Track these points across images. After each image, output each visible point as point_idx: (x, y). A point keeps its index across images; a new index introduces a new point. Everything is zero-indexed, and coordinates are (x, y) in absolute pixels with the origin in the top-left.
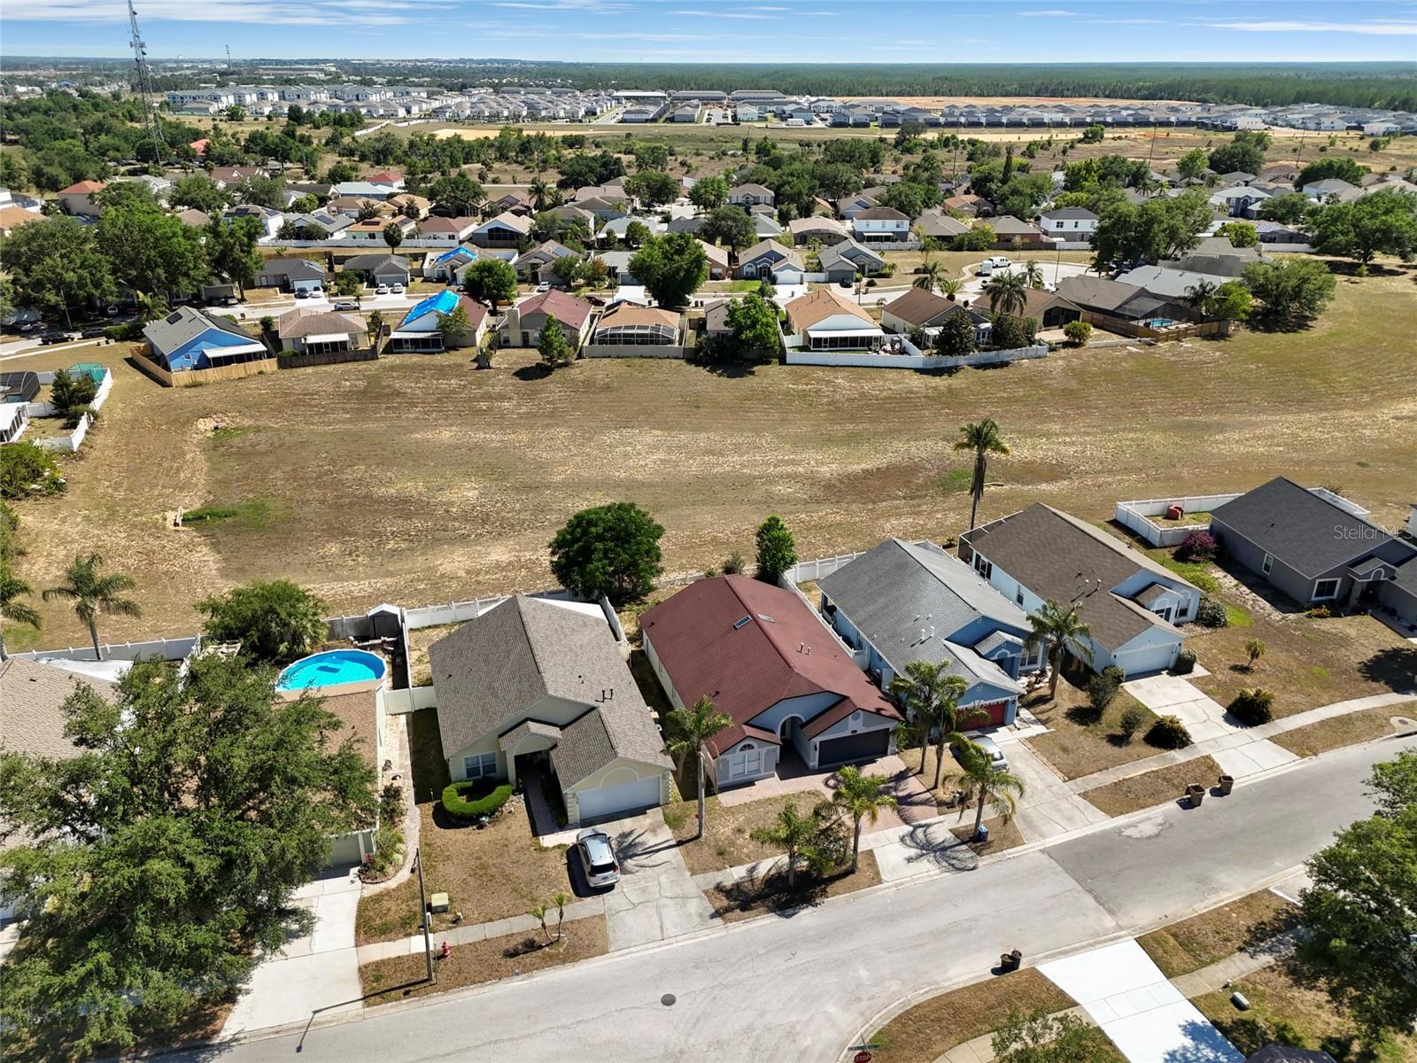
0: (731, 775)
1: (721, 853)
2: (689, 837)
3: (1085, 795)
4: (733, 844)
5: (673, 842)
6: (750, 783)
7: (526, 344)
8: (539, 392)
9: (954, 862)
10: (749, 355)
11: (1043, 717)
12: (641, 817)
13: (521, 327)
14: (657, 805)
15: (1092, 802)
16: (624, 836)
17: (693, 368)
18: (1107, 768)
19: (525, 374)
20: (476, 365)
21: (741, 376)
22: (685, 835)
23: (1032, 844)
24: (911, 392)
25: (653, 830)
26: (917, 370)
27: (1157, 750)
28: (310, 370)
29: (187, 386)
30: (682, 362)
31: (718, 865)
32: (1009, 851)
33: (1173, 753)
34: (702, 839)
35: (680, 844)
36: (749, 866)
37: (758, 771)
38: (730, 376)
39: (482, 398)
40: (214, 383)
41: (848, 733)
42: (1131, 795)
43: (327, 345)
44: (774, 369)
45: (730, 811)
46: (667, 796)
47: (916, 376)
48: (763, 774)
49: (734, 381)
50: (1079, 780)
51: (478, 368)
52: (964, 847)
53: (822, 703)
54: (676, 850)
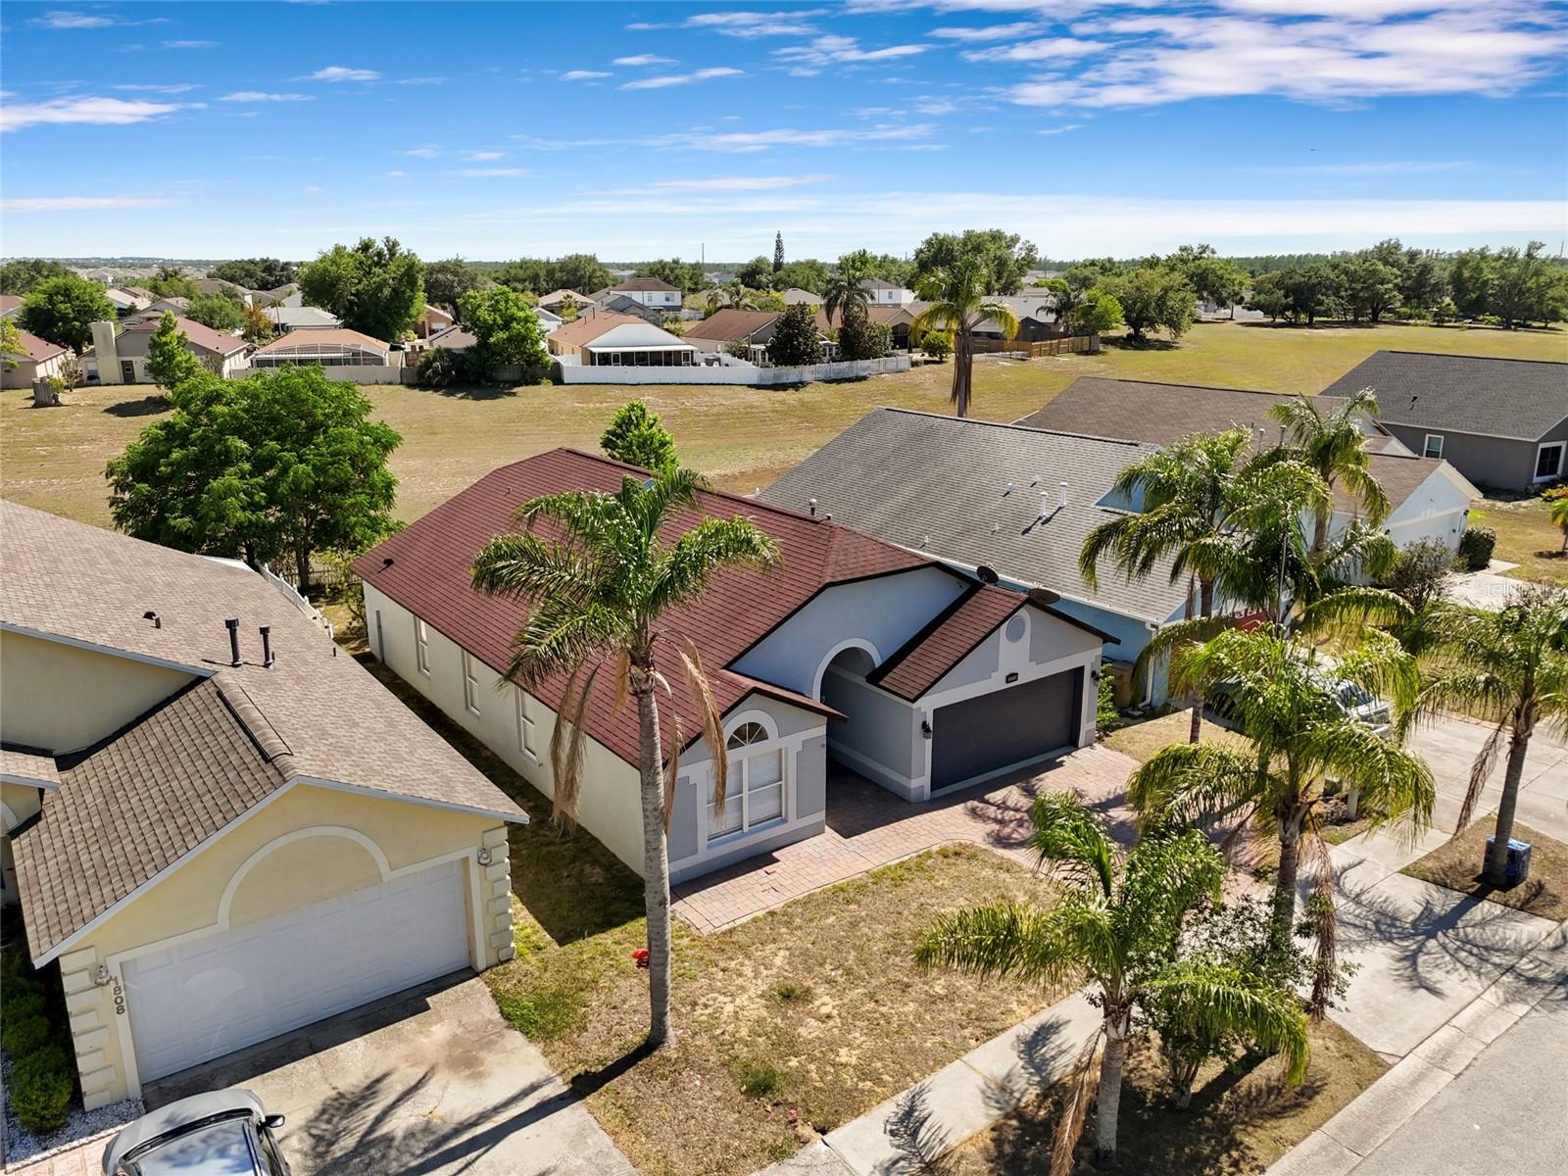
0: (702, 841)
1: (760, 1087)
2: (613, 1053)
4: (788, 1044)
5: (558, 1087)
6: (760, 858)
7: (129, 378)
10: (506, 375)
12: (408, 1025)
13: (119, 354)
14: (468, 972)
16: (344, 1105)
17: (417, 393)
19: (126, 410)
20: (33, 402)
22: (597, 1049)
24: (752, 407)
25: (465, 1060)
26: (750, 386)
30: (402, 388)
31: (769, 1133)
34: (670, 1049)
35: (583, 1086)
36: (889, 1109)
37: (779, 817)
38: (477, 398)
39: (41, 441)
41: (996, 683)
44: (546, 388)
45: (728, 941)
46: (502, 934)
47: (753, 391)
48: (794, 824)
51: (34, 406)
52: (1485, 908)
53: (918, 601)
54: (573, 1115)
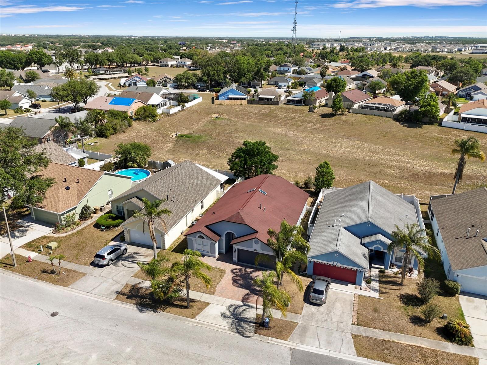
3: (355, 337)
7: (331, 106)
8: (325, 122)
9: (240, 328)
11: (384, 290)
14: (160, 248)
15: (355, 342)
18: (389, 331)
19: (324, 116)
21: (415, 128)
23: (290, 343)
25: (147, 256)
27: (439, 337)
28: (255, 105)
29: (218, 105)
30: (391, 119)
32: (273, 339)
33: (450, 344)
40: (227, 105)
41: (252, 250)
42: (386, 351)
43: (266, 99)
46: (164, 246)
48: (212, 254)
49: (409, 129)
50: (362, 328)
52: (253, 325)
